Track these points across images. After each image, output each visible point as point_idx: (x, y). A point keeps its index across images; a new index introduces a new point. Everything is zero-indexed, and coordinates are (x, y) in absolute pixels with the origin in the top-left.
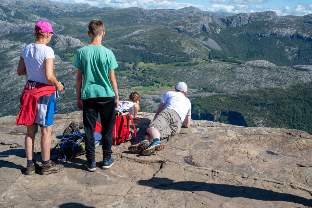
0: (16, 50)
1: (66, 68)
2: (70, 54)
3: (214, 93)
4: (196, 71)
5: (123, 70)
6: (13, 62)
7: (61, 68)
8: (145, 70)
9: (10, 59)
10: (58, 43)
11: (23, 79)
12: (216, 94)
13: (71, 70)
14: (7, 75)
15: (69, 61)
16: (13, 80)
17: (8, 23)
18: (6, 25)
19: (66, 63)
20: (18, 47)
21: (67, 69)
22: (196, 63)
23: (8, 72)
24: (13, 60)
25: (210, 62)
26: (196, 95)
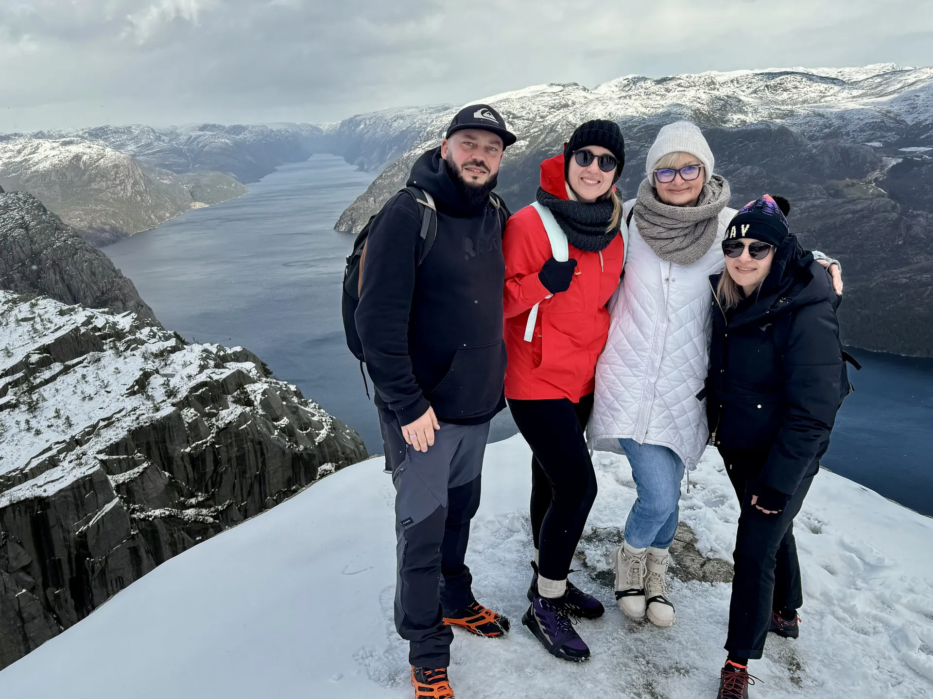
1: (838, 212)
2: (847, 181)
7: (827, 212)
13: (850, 216)
15: (844, 197)
19: (840, 201)
21: (841, 215)
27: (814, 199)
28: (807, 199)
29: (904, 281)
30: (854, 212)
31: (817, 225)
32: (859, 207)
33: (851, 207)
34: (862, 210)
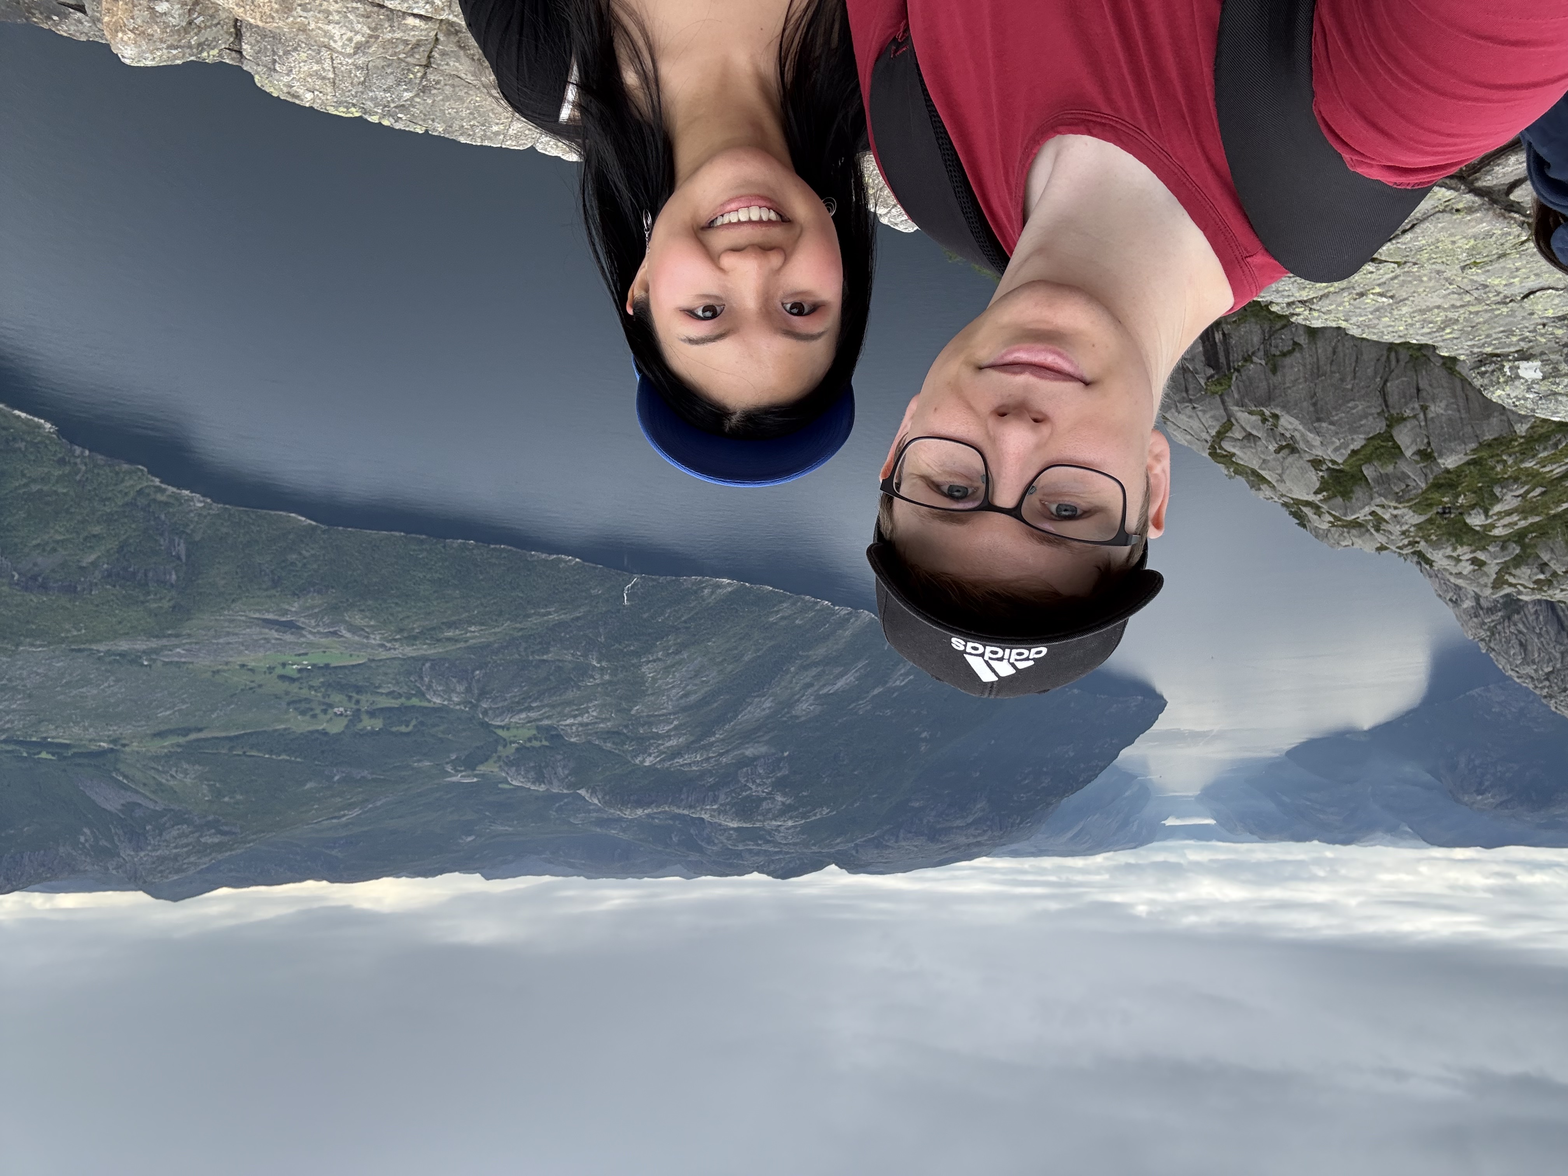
0: (668, 748)
1: (547, 709)
2: (536, 744)
3: (102, 647)
4: (163, 714)
5: (390, 709)
6: (674, 720)
7: (559, 709)
8: (325, 711)
9: (680, 725)
10: (566, 772)
11: (652, 677)
12: (94, 647)
13: (534, 705)
14: (689, 687)
15: (538, 728)
16: (674, 677)
17: (686, 812)
18: (691, 807)
19: (546, 722)
20: (663, 756)
21: (543, 706)
22: (160, 735)
23: (686, 695)
24: (676, 723)
25: (114, 741)
26: (164, 642)
27: (573, 725)
28: (581, 724)
29: (473, 629)
30: (530, 709)
31: (570, 695)
32: (523, 715)
33: (532, 715)
34: (521, 711)
